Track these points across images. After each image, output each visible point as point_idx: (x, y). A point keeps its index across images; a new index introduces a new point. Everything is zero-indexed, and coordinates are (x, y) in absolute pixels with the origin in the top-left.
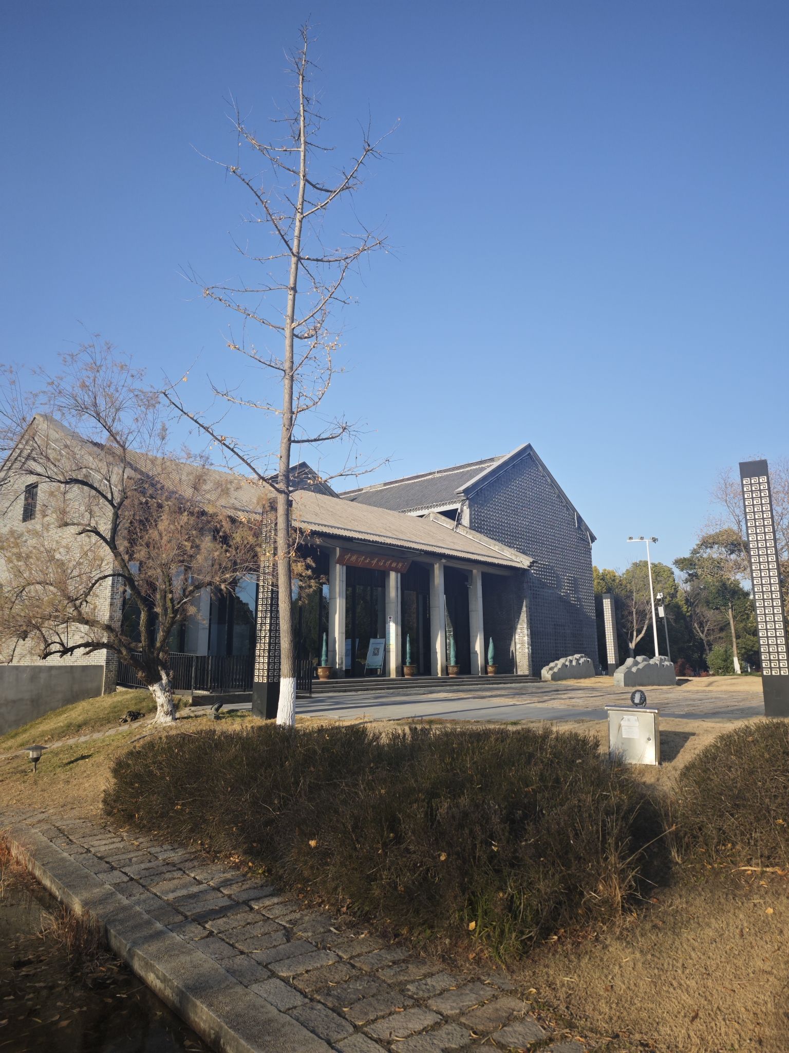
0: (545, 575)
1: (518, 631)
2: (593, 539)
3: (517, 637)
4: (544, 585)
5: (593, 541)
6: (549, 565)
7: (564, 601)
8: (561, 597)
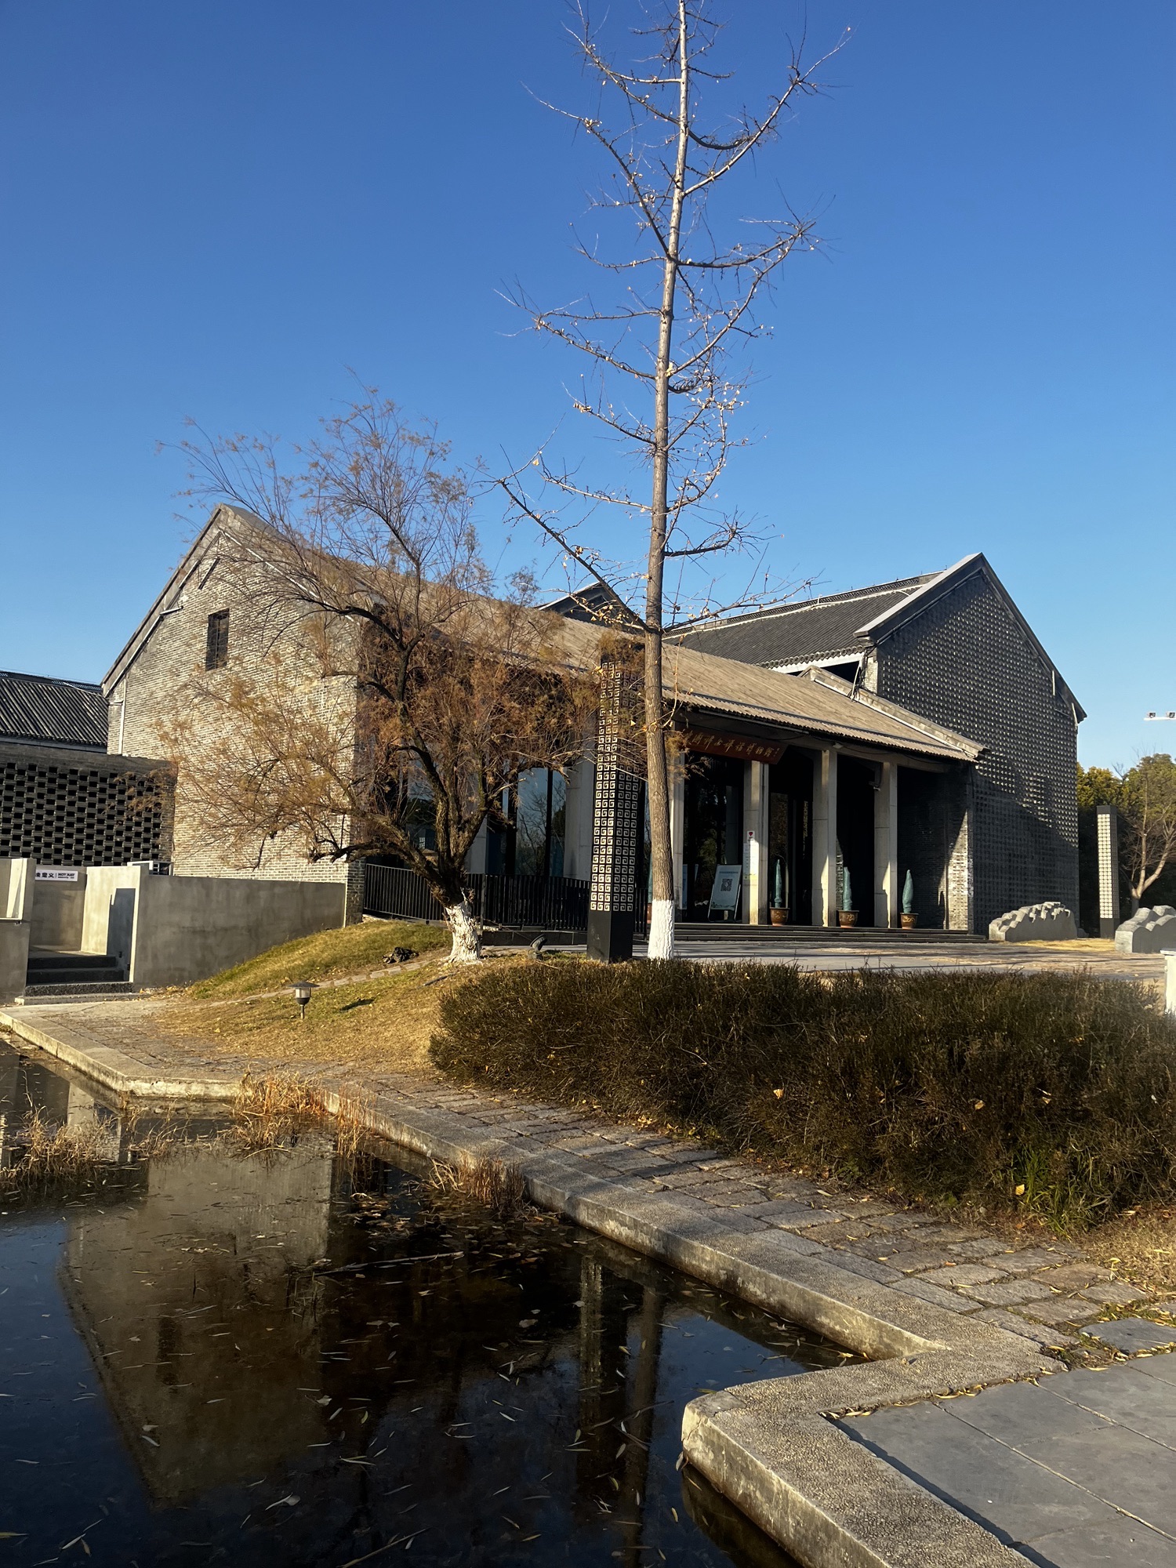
0: (997, 774)
1: (953, 861)
2: (1081, 715)
3: (951, 870)
4: (995, 790)
5: (1080, 719)
6: (1005, 758)
7: (1027, 818)
8: (1022, 810)
